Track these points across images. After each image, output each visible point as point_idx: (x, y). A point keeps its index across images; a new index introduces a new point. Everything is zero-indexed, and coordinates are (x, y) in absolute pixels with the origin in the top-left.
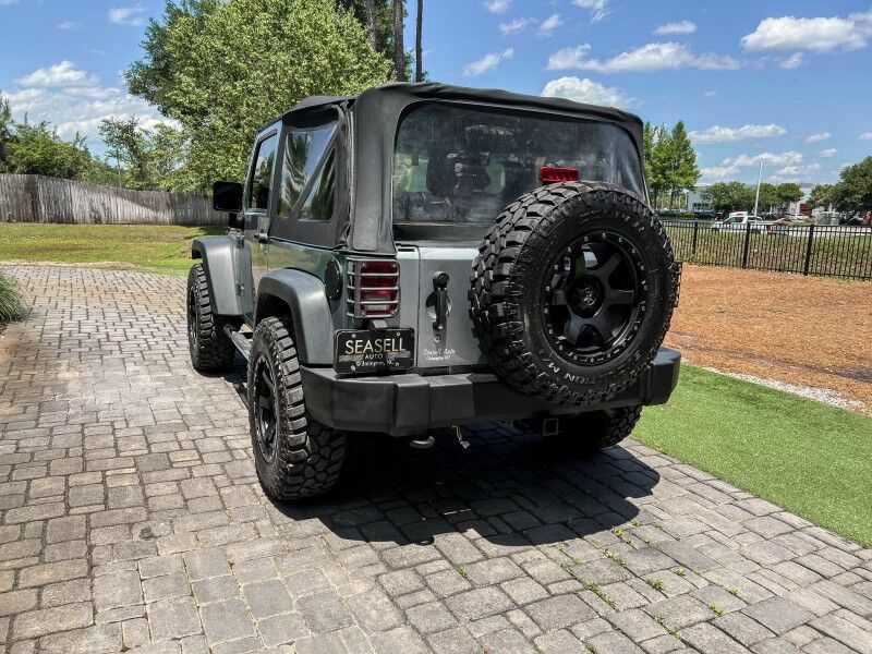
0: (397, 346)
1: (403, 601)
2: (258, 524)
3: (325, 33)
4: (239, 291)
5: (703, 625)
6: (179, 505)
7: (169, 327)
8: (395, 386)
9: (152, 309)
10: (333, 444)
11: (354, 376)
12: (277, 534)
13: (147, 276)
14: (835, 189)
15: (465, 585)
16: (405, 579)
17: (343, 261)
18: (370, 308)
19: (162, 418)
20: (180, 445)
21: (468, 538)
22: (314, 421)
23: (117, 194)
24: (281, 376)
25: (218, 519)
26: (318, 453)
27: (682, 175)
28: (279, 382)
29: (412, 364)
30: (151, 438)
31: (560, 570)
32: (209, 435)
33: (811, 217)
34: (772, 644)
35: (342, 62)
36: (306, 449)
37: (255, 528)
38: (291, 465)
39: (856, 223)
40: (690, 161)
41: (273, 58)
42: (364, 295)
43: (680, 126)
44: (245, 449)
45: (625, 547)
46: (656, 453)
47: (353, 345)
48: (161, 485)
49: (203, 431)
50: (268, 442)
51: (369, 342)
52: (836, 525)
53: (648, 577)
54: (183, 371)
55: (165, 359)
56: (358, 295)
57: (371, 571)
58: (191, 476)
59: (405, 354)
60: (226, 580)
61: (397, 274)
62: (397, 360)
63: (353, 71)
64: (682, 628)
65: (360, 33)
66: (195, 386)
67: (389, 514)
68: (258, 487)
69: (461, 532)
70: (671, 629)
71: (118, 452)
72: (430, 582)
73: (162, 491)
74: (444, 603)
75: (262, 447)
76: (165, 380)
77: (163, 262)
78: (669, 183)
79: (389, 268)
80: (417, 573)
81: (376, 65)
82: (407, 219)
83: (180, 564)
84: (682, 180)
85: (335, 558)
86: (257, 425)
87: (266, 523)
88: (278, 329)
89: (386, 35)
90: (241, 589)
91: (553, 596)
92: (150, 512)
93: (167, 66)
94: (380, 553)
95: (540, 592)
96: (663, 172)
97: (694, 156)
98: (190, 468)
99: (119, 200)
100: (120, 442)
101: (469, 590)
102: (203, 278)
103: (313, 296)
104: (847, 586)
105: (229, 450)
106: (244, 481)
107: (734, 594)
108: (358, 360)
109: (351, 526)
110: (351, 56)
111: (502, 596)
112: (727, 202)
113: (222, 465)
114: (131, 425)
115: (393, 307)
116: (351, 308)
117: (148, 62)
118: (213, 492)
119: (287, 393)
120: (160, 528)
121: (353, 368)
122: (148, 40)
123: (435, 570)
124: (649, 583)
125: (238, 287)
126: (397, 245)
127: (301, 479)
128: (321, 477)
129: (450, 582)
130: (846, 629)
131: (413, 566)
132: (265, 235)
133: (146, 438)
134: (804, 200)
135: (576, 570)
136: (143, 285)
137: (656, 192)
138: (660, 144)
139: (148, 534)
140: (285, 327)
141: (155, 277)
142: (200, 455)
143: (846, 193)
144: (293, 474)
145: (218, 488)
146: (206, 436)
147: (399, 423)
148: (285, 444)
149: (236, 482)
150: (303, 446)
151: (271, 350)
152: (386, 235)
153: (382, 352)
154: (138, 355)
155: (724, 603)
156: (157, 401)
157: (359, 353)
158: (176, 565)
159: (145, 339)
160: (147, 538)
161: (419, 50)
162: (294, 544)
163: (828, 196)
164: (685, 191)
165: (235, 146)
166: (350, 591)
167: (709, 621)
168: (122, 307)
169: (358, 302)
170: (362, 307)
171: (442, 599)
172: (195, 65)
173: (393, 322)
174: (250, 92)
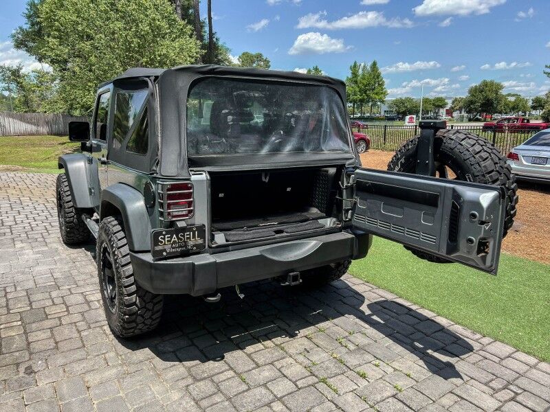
0: (194, 237)
1: (204, 403)
2: (107, 355)
3: (146, 9)
4: (91, 193)
5: (390, 400)
6: (52, 347)
7: (46, 213)
8: (193, 264)
9: (34, 200)
10: (155, 301)
11: (166, 258)
12: (120, 362)
13: (31, 175)
14: (465, 100)
15: (244, 387)
16: (205, 387)
17: (155, 183)
18: (175, 213)
19: (40, 281)
20: (53, 302)
21: (246, 353)
22: (140, 287)
23: (10, 116)
24: (117, 259)
25: (79, 354)
26: (145, 307)
27: (376, 94)
28: (116, 263)
29: (205, 247)
30: (33, 298)
31: (304, 370)
32: (73, 292)
33: (452, 117)
34: (430, 408)
35: (158, 28)
36: (137, 306)
37: (105, 359)
38: (127, 317)
39: (478, 120)
40: (381, 85)
41: (111, 26)
42: (169, 206)
43: (374, 64)
44: (98, 301)
45: (344, 350)
46: (362, 282)
47: (164, 239)
48: (39, 333)
49: (69, 289)
50: (112, 299)
51: (174, 236)
52: (467, 322)
53: (358, 369)
54: (55, 245)
55: (43, 237)
56: (166, 206)
57: (182, 384)
58: (61, 324)
59: (199, 241)
60: (84, 400)
61: (191, 191)
62: (194, 246)
63: (166, 34)
64: (378, 403)
65: (170, 9)
66: (64, 256)
67: (195, 341)
68: (107, 328)
69: (242, 349)
70: (372, 404)
71: (9, 310)
72: (222, 387)
73: (40, 337)
74: (231, 402)
75: (109, 302)
76: (43, 252)
77: (42, 164)
78: (369, 99)
79: (186, 187)
80: (213, 381)
81: (182, 29)
82: (197, 153)
83: (53, 391)
84: (377, 97)
85: (159, 375)
86: (105, 287)
87: (112, 354)
88: (114, 226)
89: (188, 8)
90: (95, 406)
91: (300, 389)
92: (31, 354)
93: (40, 29)
94: (189, 369)
95: (291, 387)
96: (365, 92)
97: (384, 82)
98: (60, 318)
99: (11, 119)
100: (11, 302)
101: (247, 391)
102: (66, 184)
103: (136, 205)
104: (474, 364)
105: (88, 302)
106: (98, 324)
107: (409, 376)
108: (168, 248)
109: (170, 352)
110: (164, 24)
111: (268, 393)
112: (404, 109)
113: (82, 314)
114: (18, 289)
115: (190, 212)
116: (162, 214)
117: (27, 27)
118: (76, 335)
119: (122, 270)
120: (39, 365)
121: (164, 254)
122: (27, 12)
123: (225, 378)
124: (358, 373)
125: (90, 189)
126: (191, 171)
127: (134, 325)
128: (148, 322)
129: (234, 386)
130: (474, 394)
131: (210, 378)
132: (105, 159)
133: (29, 298)
134: (448, 107)
135: (313, 369)
136: (28, 182)
137: (362, 105)
138: (363, 75)
139: (29, 371)
140: (119, 224)
141: (37, 176)
142: (67, 307)
143: (472, 102)
144: (128, 322)
145: (79, 332)
146: (72, 294)
147: (196, 288)
148: (122, 304)
149: (92, 326)
150: (134, 304)
151: (110, 240)
152: (183, 165)
153: (184, 241)
154: (24, 235)
155: (402, 383)
156: (38, 269)
157: (168, 244)
158: (50, 392)
159: (29, 223)
160: (29, 374)
161: (210, 18)
162: (132, 369)
163: (461, 104)
164: (379, 103)
165: (89, 84)
166: (169, 399)
167: (394, 396)
168: (12, 200)
169: (166, 211)
170: (169, 214)
171: (229, 399)
172: (59, 30)
173: (190, 222)
174: (97, 48)
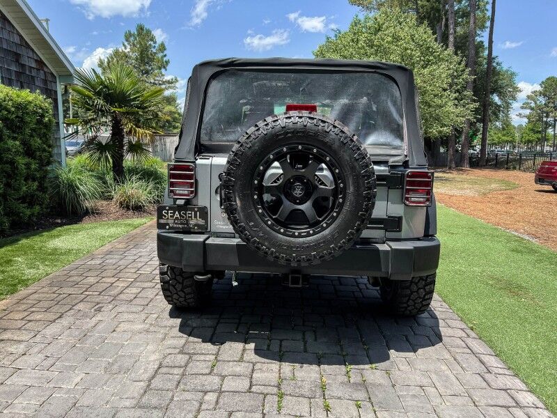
0: (196, 217)
1: (163, 370)
12: (153, 322)
15: (207, 372)
16: (180, 360)
18: (177, 192)
21: (244, 347)
25: (137, 309)
29: (207, 229)
31: (275, 379)
42: (172, 184)
45: (341, 379)
47: (167, 213)
48: (135, 289)
51: (177, 213)
53: (331, 401)
57: (170, 351)
59: (201, 222)
60: (102, 337)
61: (193, 173)
62: (195, 225)
67: (219, 325)
69: (246, 343)
71: (138, 270)
72: (190, 364)
73: (132, 291)
74: (182, 377)
79: (187, 169)
80: (191, 358)
82: (210, 140)
83: (93, 325)
85: (163, 340)
87: (155, 316)
91: (249, 392)
94: (187, 343)
100: (144, 267)
101: (205, 374)
108: (171, 223)
115: (192, 192)
120: (108, 307)
121: (168, 227)
123: (203, 359)
129: (200, 367)
135: (285, 382)
139: (99, 309)
152: (191, 149)
153: (186, 219)
157: (171, 219)
160: (96, 311)
161: (491, 42)
162: (154, 329)
169: (169, 188)
170: (172, 191)
171: (184, 375)
